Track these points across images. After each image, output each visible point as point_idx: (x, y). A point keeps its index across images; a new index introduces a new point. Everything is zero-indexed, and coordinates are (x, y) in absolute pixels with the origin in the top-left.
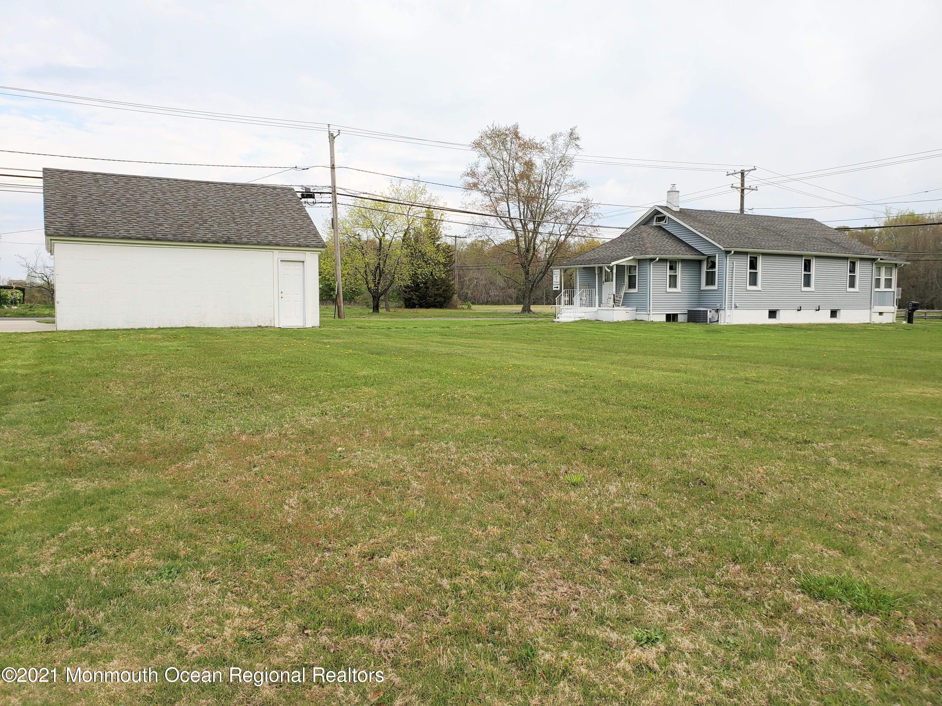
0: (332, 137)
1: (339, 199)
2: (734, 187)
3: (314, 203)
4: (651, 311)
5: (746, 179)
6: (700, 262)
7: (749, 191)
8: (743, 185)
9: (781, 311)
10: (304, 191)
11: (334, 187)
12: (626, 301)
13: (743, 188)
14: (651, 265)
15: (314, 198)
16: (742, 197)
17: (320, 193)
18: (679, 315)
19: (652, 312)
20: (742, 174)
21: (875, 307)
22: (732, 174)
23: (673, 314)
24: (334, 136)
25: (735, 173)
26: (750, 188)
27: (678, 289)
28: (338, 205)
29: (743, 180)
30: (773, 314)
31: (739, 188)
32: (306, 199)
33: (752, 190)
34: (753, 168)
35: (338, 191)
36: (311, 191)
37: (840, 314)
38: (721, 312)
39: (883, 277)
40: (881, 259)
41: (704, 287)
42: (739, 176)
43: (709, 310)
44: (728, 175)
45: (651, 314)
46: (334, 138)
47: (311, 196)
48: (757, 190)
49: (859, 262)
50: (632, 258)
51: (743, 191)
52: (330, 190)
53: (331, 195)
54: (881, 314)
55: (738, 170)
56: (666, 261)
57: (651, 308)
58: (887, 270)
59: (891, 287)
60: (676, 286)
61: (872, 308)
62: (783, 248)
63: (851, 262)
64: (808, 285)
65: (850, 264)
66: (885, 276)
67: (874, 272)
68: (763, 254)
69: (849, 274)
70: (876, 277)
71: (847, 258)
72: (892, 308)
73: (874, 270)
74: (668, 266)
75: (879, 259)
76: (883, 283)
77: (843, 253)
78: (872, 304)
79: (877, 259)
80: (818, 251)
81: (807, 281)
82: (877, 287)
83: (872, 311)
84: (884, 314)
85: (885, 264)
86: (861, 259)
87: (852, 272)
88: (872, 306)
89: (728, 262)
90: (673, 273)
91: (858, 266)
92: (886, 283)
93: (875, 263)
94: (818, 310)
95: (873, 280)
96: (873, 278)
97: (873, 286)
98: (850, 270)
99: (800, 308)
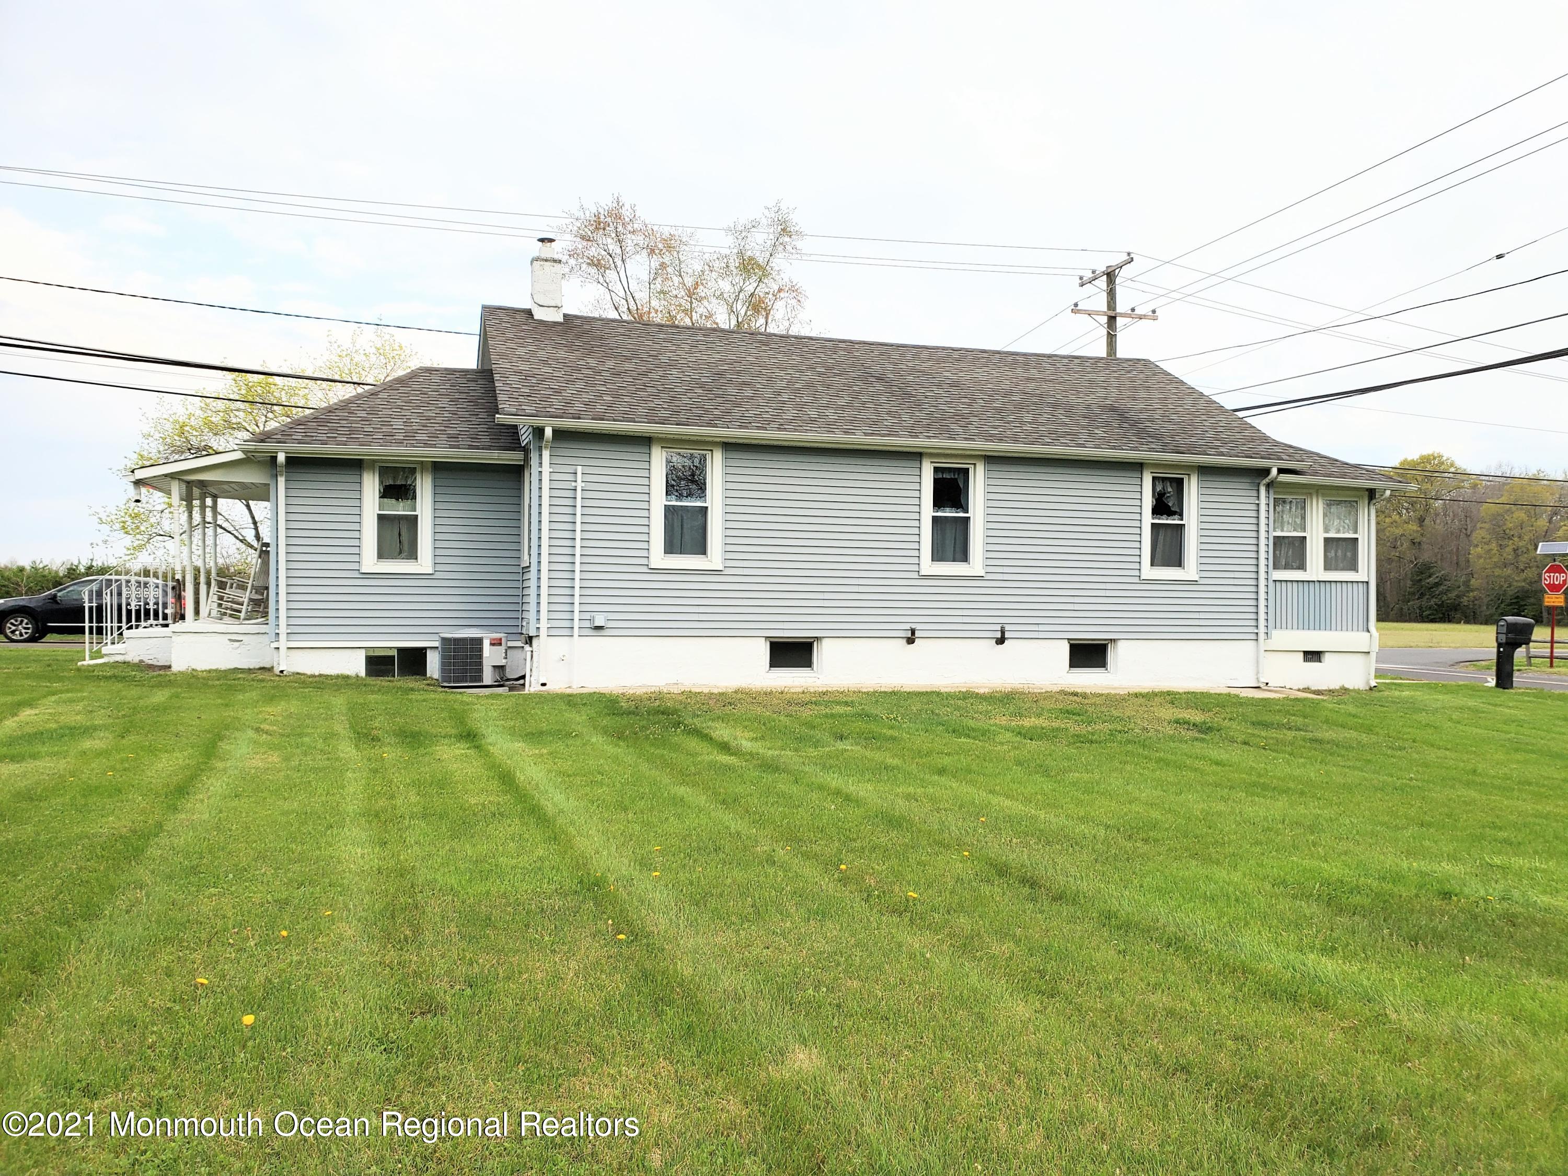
2: (1084, 311)
4: (283, 637)
5: (1119, 290)
7: (1131, 320)
8: (1111, 306)
9: (825, 643)
13: (1112, 313)
14: (281, 480)
19: (284, 643)
23: (401, 650)
26: (1132, 313)
27: (425, 562)
29: (1112, 294)
30: (791, 652)
31: (1098, 313)
33: (1141, 317)
34: (1125, 257)
37: (1115, 650)
39: (1316, 532)
42: (1102, 282)
43: (488, 638)
45: (286, 649)
48: (1155, 318)
49: (1195, 480)
51: (1112, 320)
54: (1313, 656)
55: (1102, 268)
56: (355, 465)
57: (283, 630)
58: (1334, 509)
59: (1353, 566)
60: (412, 554)
61: (1262, 636)
62: (830, 427)
63: (1164, 479)
64: (958, 555)
65: (1159, 488)
66: (1326, 530)
67: (1263, 514)
68: (729, 447)
69: (1148, 519)
70: (1279, 533)
71: (1138, 467)
72: (1358, 639)
73: (1263, 508)
74: (371, 485)
75: (1274, 471)
76: (1315, 552)
77: (1114, 448)
78: (1262, 622)
79: (1267, 471)
80: (990, 438)
81: (949, 543)
82: (1287, 567)
83: (1263, 647)
84: (1327, 658)
85: (1319, 490)
86: (1206, 471)
87: (1170, 513)
88: (1262, 629)
89: (546, 468)
90: (399, 509)
91: (1192, 490)
92: (1332, 554)
93: (1268, 486)
94: (1001, 641)
95: (1263, 542)
96: (1263, 534)
97: (1262, 562)
98: (1160, 508)
99: (913, 632)
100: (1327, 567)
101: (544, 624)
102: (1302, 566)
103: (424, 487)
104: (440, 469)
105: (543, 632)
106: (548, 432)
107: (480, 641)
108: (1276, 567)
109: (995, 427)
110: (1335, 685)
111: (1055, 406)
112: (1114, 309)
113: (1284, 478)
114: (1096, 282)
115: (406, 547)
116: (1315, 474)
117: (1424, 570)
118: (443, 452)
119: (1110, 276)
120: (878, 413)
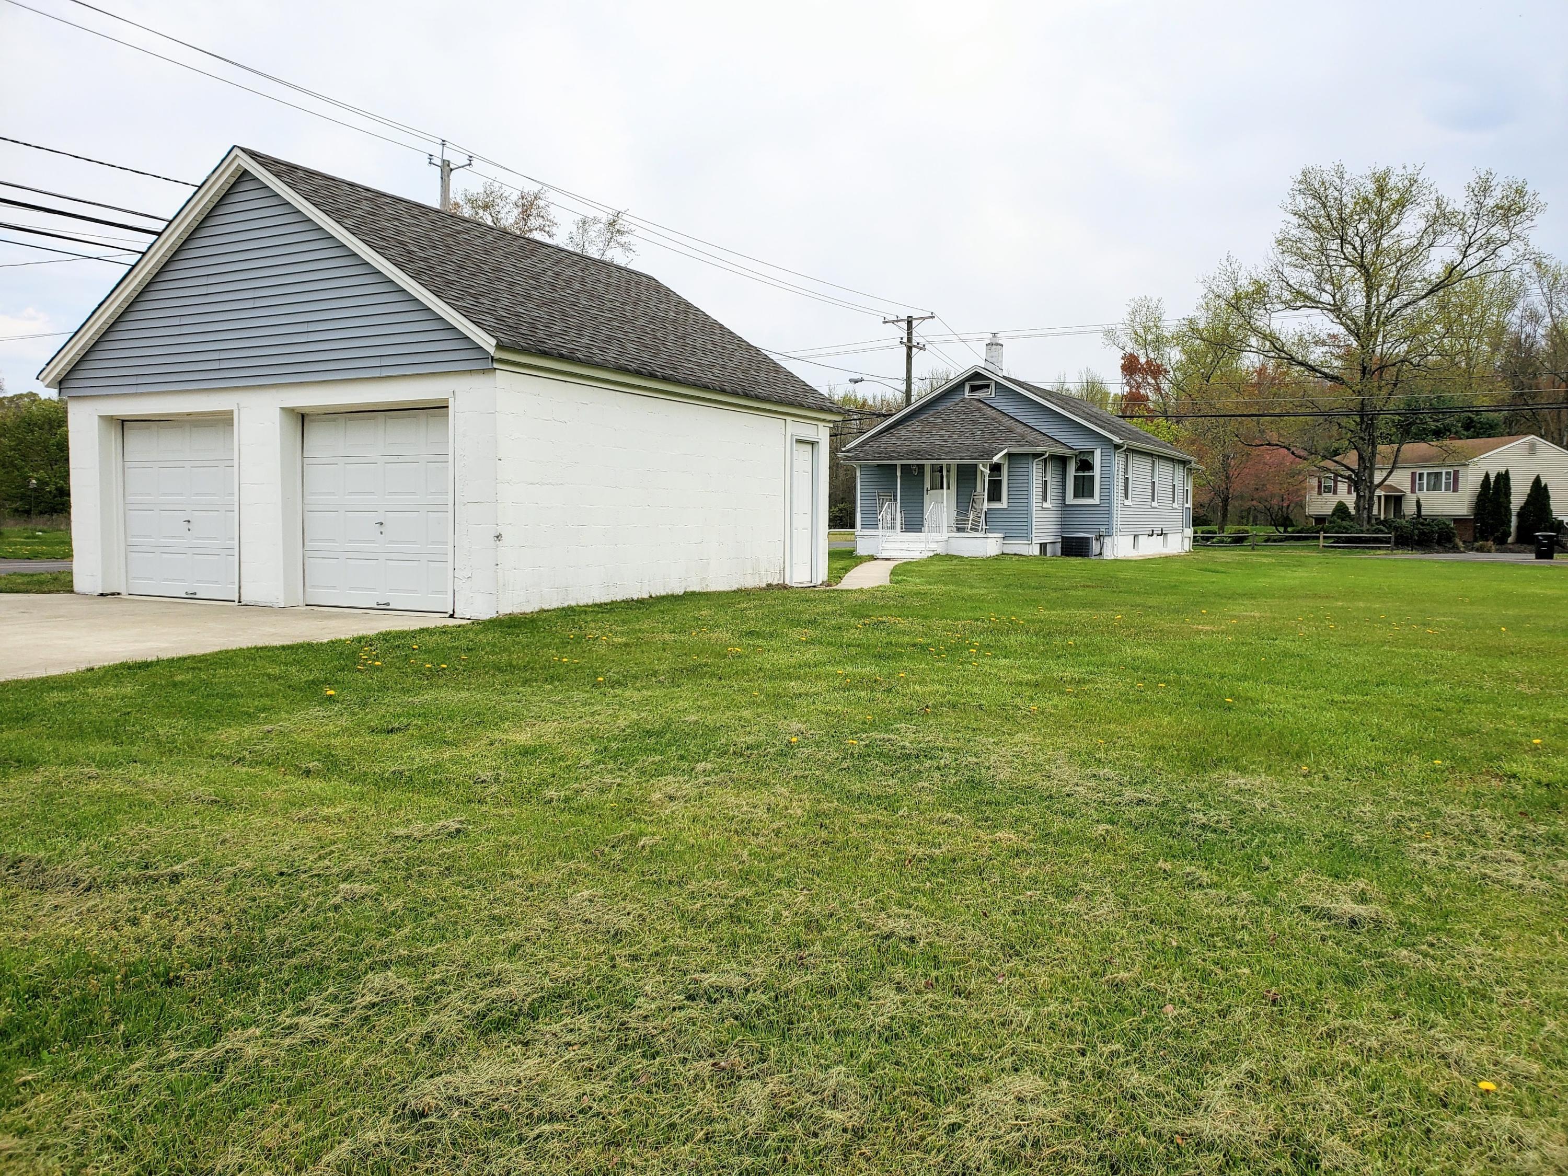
4: (1033, 538)
5: (915, 332)
6: (1064, 460)
8: (909, 340)
9: (1140, 537)
12: (991, 521)
16: (909, 357)
18: (1048, 546)
19: (1033, 541)
20: (910, 323)
22: (893, 322)
24: (452, 166)
25: (898, 321)
27: (1049, 504)
29: (910, 334)
34: (927, 315)
37: (1168, 538)
38: (1107, 541)
41: (1070, 500)
44: (885, 322)
45: (1033, 544)
46: (451, 170)
49: (1177, 465)
50: (1006, 451)
67: (1183, 480)
73: (1183, 477)
78: (1183, 525)
93: (1184, 468)
96: (1183, 488)
99: (1151, 531)
105: (1114, 534)
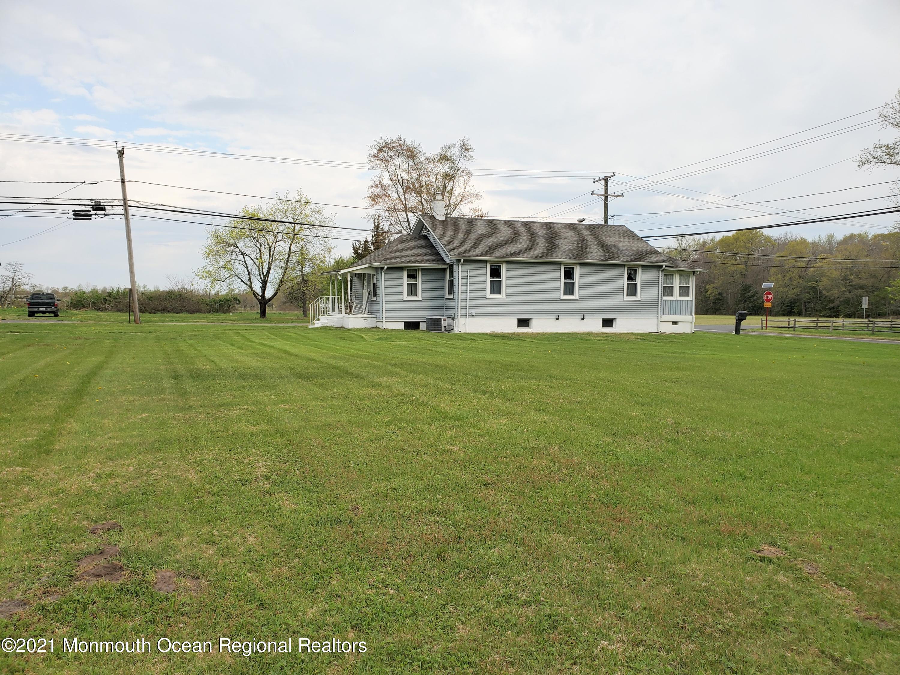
0: (121, 153)
1: (131, 211)
2: (594, 194)
3: (105, 215)
4: (384, 318)
6: (444, 270)
7: (613, 197)
9: (533, 319)
10: (94, 204)
11: (125, 200)
12: (371, 309)
13: (606, 195)
14: (383, 274)
15: (105, 210)
16: (606, 205)
17: (112, 206)
18: (420, 323)
19: (384, 320)
21: (663, 316)
22: (597, 181)
23: (413, 322)
26: (614, 195)
27: (419, 297)
28: (130, 217)
30: (523, 322)
31: (601, 195)
32: (95, 212)
33: (617, 196)
34: (612, 174)
35: (129, 203)
36: (102, 204)
37: (616, 321)
39: (676, 285)
40: (666, 266)
41: (447, 295)
42: (603, 182)
43: (443, 318)
44: (594, 182)
45: (384, 322)
47: (103, 208)
48: (623, 196)
49: (640, 269)
50: (366, 266)
51: (606, 197)
52: (122, 203)
53: (122, 208)
54: (675, 323)
55: (603, 177)
56: (401, 269)
57: (384, 316)
58: (682, 277)
59: (688, 295)
60: (416, 295)
61: (659, 317)
62: (535, 256)
63: (631, 269)
64: (571, 293)
65: (629, 272)
66: (680, 284)
67: (660, 279)
68: (508, 262)
69: (626, 281)
70: (665, 285)
71: (623, 266)
72: (689, 318)
73: (660, 277)
74: (405, 274)
75: (664, 267)
76: (676, 291)
77: (617, 260)
78: (659, 313)
79: (662, 266)
80: (581, 258)
81: (568, 289)
82: (668, 295)
83: (659, 320)
84: (679, 323)
85: (677, 271)
86: (643, 267)
87: (632, 280)
88: (659, 315)
89: (460, 270)
90: (412, 281)
91: (639, 274)
92: (681, 291)
93: (662, 271)
94: (583, 319)
95: (660, 288)
96: (660, 286)
97: (660, 294)
98: (629, 278)
99: (558, 316)
100: (680, 296)
101: (459, 315)
102: (672, 295)
103: (419, 275)
104: (423, 270)
105: (459, 317)
106: (462, 260)
107: (441, 319)
108: (664, 296)
109: (581, 254)
110: (681, 332)
111: (597, 245)
112: (607, 193)
113: (667, 268)
114: (601, 182)
115: (413, 292)
116: (676, 267)
117: (746, 289)
118: (426, 265)
119: (606, 180)
120: (547, 251)
